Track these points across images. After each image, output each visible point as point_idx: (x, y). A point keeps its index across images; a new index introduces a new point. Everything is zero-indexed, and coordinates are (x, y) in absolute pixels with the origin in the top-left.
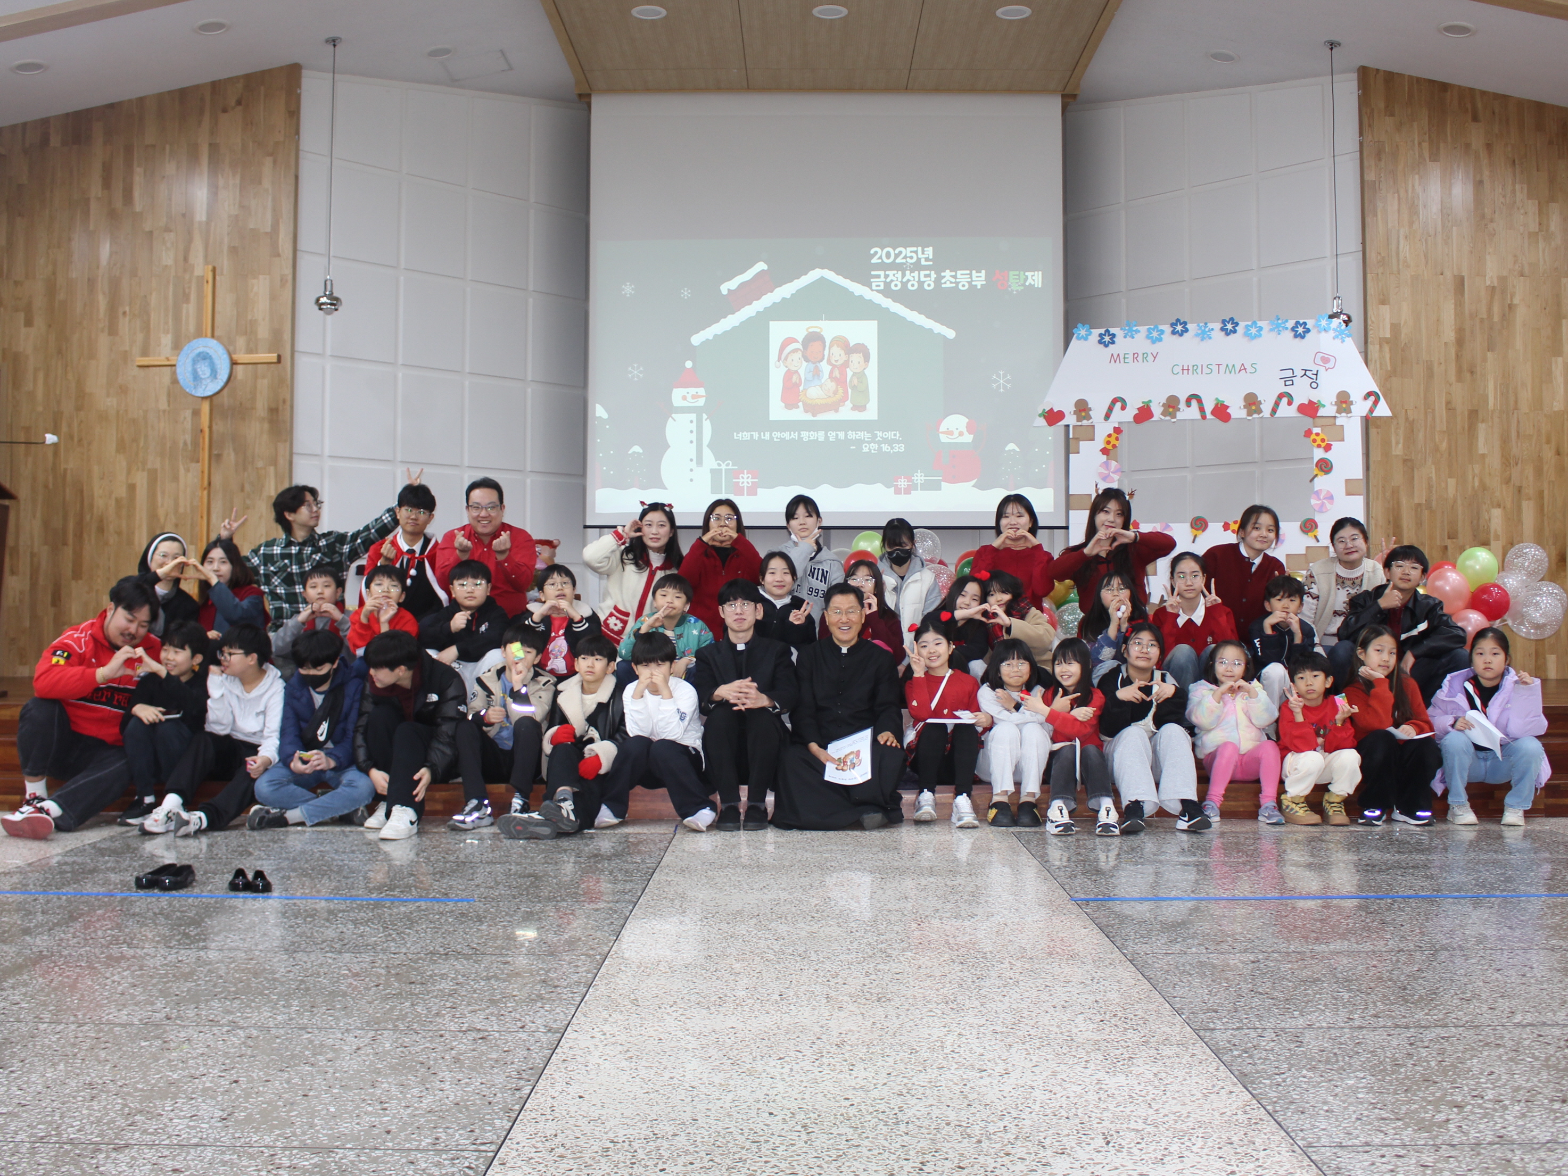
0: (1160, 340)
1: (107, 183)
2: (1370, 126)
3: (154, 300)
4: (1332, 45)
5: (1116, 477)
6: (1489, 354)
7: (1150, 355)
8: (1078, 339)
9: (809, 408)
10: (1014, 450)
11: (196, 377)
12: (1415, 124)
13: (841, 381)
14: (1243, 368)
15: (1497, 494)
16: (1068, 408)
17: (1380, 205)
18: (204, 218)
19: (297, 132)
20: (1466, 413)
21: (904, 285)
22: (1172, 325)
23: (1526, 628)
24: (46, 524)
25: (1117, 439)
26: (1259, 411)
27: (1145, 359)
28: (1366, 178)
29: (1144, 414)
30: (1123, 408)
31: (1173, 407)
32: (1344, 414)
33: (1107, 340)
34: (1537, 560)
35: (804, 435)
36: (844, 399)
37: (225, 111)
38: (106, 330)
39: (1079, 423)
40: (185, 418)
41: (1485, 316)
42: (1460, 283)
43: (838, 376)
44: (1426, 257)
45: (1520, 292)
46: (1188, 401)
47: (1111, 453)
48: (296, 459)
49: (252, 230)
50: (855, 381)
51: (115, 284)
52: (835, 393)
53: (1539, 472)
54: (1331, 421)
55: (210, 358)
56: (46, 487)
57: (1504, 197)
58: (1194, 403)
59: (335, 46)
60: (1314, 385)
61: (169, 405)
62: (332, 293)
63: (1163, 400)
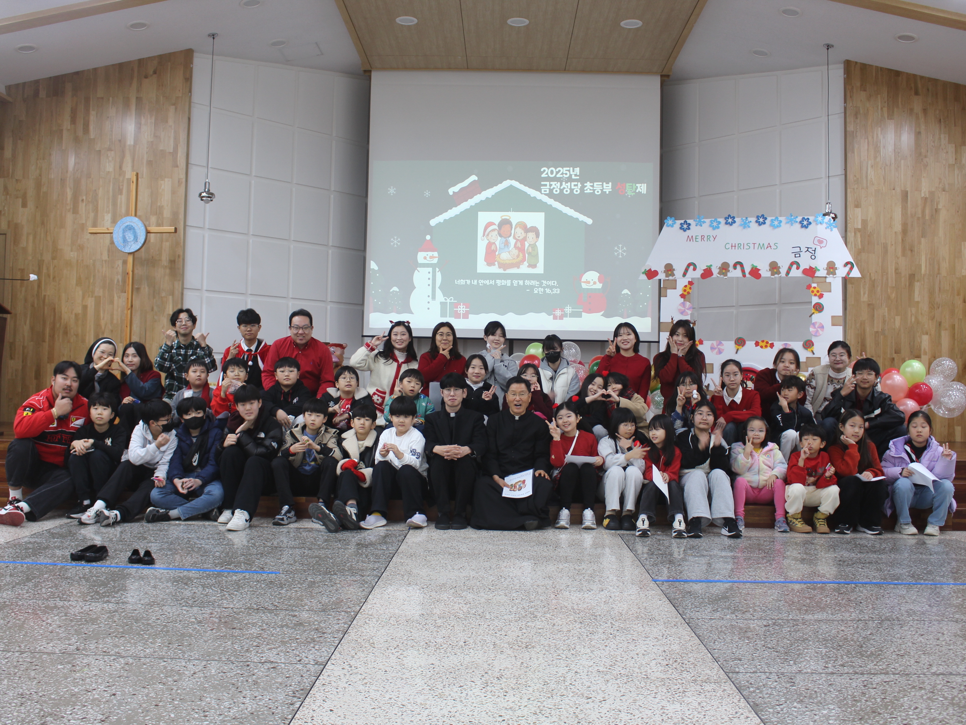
0: (718, 228)
1: (73, 121)
2: (851, 97)
3: (100, 192)
4: (828, 47)
5: (689, 312)
6: (923, 240)
7: (712, 237)
8: (668, 226)
9: (501, 266)
10: (627, 294)
11: (125, 240)
12: (879, 96)
13: (521, 250)
14: (769, 246)
15: (926, 326)
16: (660, 269)
17: (856, 146)
18: (132, 143)
19: (190, 91)
20: (908, 276)
21: (561, 190)
22: (726, 218)
23: (943, 411)
24: (32, 328)
25: (690, 288)
26: (779, 273)
27: (708, 239)
28: (848, 129)
29: (707, 273)
30: (695, 269)
31: (726, 269)
32: (831, 276)
33: (685, 227)
34: (950, 368)
35: (498, 282)
36: (524, 260)
37: (146, 77)
38: (71, 211)
39: (667, 278)
40: (118, 265)
41: (920, 216)
42: (905, 195)
43: (520, 246)
44: (884, 178)
45: (943, 201)
46: (735, 266)
47: (687, 297)
48: (186, 292)
49: (162, 150)
50: (530, 249)
51: (77, 183)
52: (518, 256)
53: (952, 313)
54: (823, 279)
55: (134, 229)
56: (33, 306)
57: (934, 142)
58: (738, 267)
59: (214, 38)
60: (813, 257)
61: (109, 257)
62: (209, 190)
63: (719, 265)
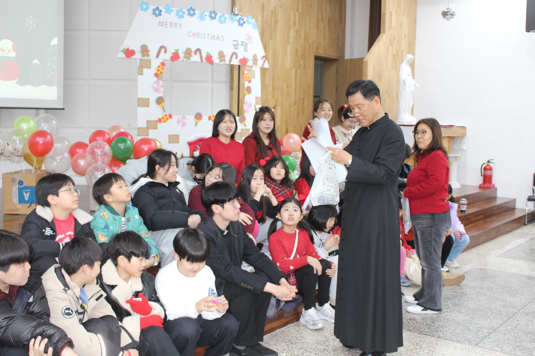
0: (183, 17)
5: (162, 90)
7: (178, 25)
8: (142, 10)
10: (37, 64)
14: (218, 38)
16: (137, 49)
22: (188, 10)
25: (163, 69)
26: (224, 61)
27: (176, 26)
29: (175, 57)
30: (165, 52)
31: (189, 54)
32: (255, 66)
33: (157, 13)
39: (143, 58)
41: (270, 23)
46: (196, 51)
47: (160, 76)
54: (250, 68)
58: (198, 53)
60: (246, 50)
63: (184, 50)
